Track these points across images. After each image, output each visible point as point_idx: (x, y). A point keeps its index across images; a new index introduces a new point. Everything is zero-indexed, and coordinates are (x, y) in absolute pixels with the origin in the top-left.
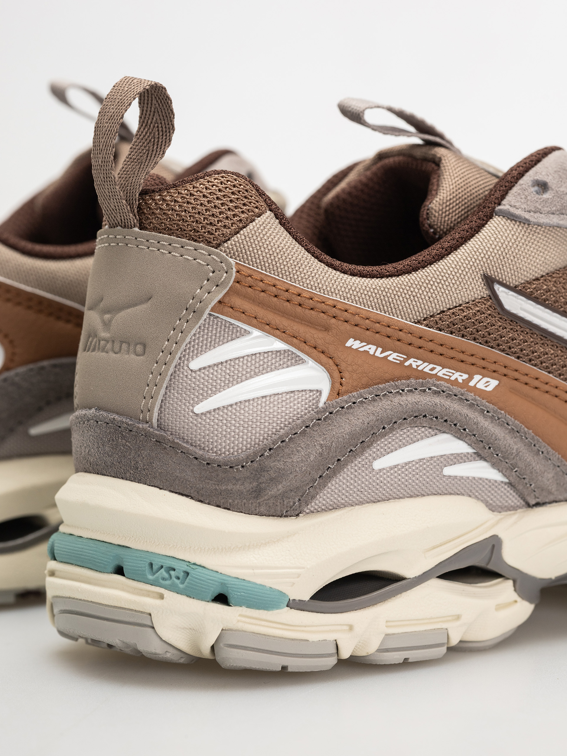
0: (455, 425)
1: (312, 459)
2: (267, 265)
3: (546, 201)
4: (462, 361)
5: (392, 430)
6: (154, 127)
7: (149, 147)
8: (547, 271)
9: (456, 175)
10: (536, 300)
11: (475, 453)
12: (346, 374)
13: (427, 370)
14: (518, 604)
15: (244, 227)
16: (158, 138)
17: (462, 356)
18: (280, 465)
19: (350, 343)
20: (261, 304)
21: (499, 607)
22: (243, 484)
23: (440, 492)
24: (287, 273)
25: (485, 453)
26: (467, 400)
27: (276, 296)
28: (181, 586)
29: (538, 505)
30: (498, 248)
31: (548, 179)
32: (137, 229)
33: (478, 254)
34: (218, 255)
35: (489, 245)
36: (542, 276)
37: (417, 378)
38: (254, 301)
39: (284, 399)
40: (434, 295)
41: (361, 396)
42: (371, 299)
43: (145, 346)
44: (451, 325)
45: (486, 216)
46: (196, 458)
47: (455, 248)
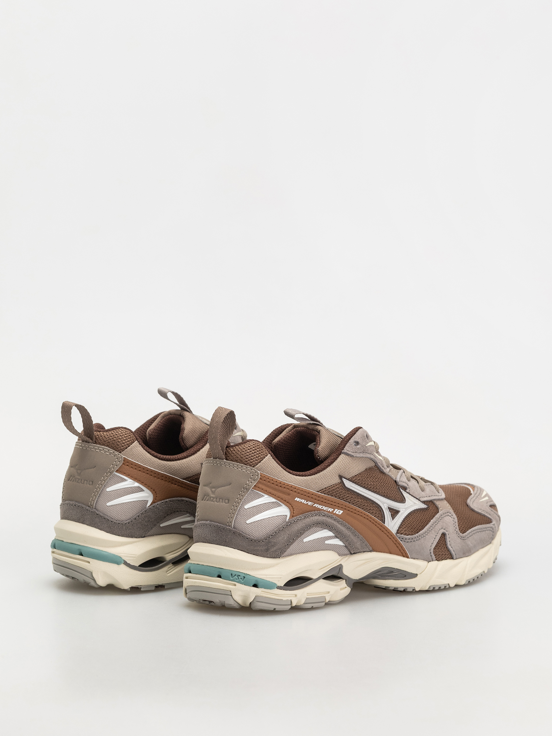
0: (329, 526)
1: (285, 538)
2: (270, 473)
3: (358, 448)
4: (332, 505)
5: (310, 528)
6: (228, 423)
7: (226, 431)
8: (359, 473)
9: (326, 437)
10: (356, 483)
11: (335, 536)
12: (295, 510)
13: (320, 508)
14: (347, 588)
15: (262, 460)
16: (230, 427)
17: (332, 503)
18: (275, 541)
19: (296, 499)
20: (268, 486)
21: (341, 589)
22: (262, 547)
23: (324, 549)
24: (276, 476)
25: (338, 536)
26: (333, 518)
27: (273, 484)
28: (242, 581)
29: (354, 553)
30: (343, 465)
31: (359, 441)
32: (225, 460)
33: (337, 468)
34: (254, 470)
35: (340, 465)
36: (357, 475)
37: (317, 511)
38: (266, 485)
39: (275, 518)
40: (323, 482)
41: (300, 517)
42: (303, 484)
43: (229, 500)
44: (328, 492)
45: (339, 454)
46: (247, 539)
47: (329, 465)
